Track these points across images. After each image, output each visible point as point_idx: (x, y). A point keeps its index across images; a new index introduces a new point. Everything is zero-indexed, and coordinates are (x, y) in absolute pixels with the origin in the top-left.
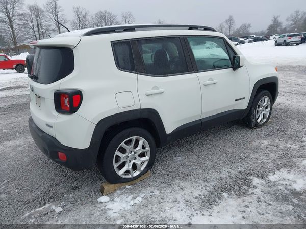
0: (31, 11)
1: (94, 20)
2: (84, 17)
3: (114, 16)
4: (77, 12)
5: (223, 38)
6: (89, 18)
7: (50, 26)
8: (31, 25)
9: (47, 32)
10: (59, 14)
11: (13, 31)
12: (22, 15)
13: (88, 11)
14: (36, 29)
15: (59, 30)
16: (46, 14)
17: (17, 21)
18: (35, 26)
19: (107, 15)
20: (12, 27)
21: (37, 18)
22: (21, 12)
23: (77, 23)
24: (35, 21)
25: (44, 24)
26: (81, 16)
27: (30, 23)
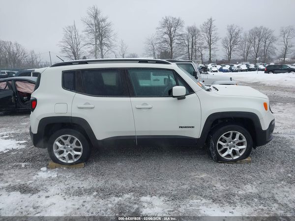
0: (189, 31)
1: (247, 37)
2: (237, 34)
3: (271, 31)
4: (231, 30)
5: (173, 71)
6: (242, 35)
7: (202, 43)
8: (187, 44)
9: (199, 49)
10: (213, 33)
11: (171, 49)
12: (181, 35)
13: (242, 28)
14: (190, 47)
15: (210, 47)
16: (201, 33)
17: (176, 41)
18: (190, 44)
19: (262, 30)
20: (171, 46)
21: (193, 37)
22: (181, 33)
23: (229, 40)
24: (191, 40)
25: (198, 42)
26: (234, 33)
27: (186, 42)
